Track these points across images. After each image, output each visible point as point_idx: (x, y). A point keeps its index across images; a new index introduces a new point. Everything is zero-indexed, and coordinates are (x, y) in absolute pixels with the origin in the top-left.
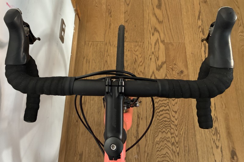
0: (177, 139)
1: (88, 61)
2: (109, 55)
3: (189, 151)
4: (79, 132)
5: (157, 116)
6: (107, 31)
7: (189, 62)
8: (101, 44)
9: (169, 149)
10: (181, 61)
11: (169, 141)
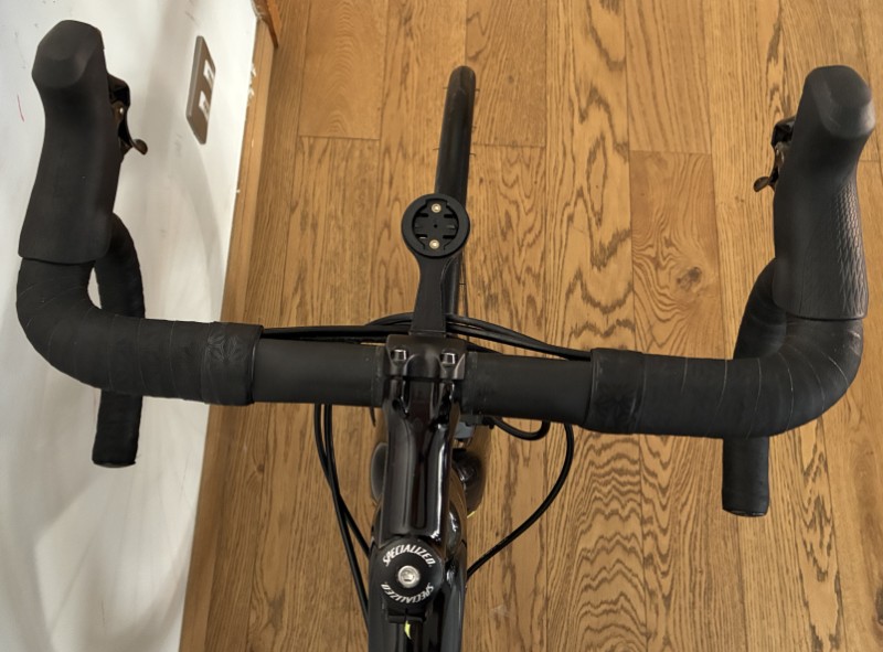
0: (664, 541)
1: (310, 224)
2: (400, 196)
3: (709, 588)
4: (269, 514)
5: (588, 450)
6: (394, 97)
7: (727, 234)
8: (367, 153)
9: (630, 581)
10: (695, 229)
11: (631, 551)
